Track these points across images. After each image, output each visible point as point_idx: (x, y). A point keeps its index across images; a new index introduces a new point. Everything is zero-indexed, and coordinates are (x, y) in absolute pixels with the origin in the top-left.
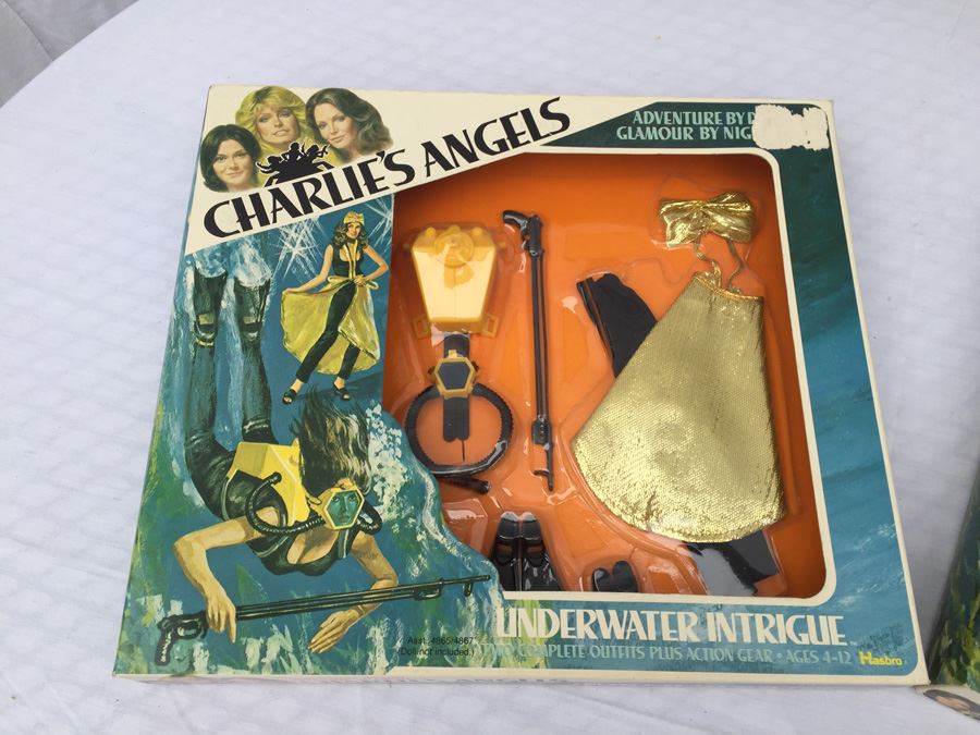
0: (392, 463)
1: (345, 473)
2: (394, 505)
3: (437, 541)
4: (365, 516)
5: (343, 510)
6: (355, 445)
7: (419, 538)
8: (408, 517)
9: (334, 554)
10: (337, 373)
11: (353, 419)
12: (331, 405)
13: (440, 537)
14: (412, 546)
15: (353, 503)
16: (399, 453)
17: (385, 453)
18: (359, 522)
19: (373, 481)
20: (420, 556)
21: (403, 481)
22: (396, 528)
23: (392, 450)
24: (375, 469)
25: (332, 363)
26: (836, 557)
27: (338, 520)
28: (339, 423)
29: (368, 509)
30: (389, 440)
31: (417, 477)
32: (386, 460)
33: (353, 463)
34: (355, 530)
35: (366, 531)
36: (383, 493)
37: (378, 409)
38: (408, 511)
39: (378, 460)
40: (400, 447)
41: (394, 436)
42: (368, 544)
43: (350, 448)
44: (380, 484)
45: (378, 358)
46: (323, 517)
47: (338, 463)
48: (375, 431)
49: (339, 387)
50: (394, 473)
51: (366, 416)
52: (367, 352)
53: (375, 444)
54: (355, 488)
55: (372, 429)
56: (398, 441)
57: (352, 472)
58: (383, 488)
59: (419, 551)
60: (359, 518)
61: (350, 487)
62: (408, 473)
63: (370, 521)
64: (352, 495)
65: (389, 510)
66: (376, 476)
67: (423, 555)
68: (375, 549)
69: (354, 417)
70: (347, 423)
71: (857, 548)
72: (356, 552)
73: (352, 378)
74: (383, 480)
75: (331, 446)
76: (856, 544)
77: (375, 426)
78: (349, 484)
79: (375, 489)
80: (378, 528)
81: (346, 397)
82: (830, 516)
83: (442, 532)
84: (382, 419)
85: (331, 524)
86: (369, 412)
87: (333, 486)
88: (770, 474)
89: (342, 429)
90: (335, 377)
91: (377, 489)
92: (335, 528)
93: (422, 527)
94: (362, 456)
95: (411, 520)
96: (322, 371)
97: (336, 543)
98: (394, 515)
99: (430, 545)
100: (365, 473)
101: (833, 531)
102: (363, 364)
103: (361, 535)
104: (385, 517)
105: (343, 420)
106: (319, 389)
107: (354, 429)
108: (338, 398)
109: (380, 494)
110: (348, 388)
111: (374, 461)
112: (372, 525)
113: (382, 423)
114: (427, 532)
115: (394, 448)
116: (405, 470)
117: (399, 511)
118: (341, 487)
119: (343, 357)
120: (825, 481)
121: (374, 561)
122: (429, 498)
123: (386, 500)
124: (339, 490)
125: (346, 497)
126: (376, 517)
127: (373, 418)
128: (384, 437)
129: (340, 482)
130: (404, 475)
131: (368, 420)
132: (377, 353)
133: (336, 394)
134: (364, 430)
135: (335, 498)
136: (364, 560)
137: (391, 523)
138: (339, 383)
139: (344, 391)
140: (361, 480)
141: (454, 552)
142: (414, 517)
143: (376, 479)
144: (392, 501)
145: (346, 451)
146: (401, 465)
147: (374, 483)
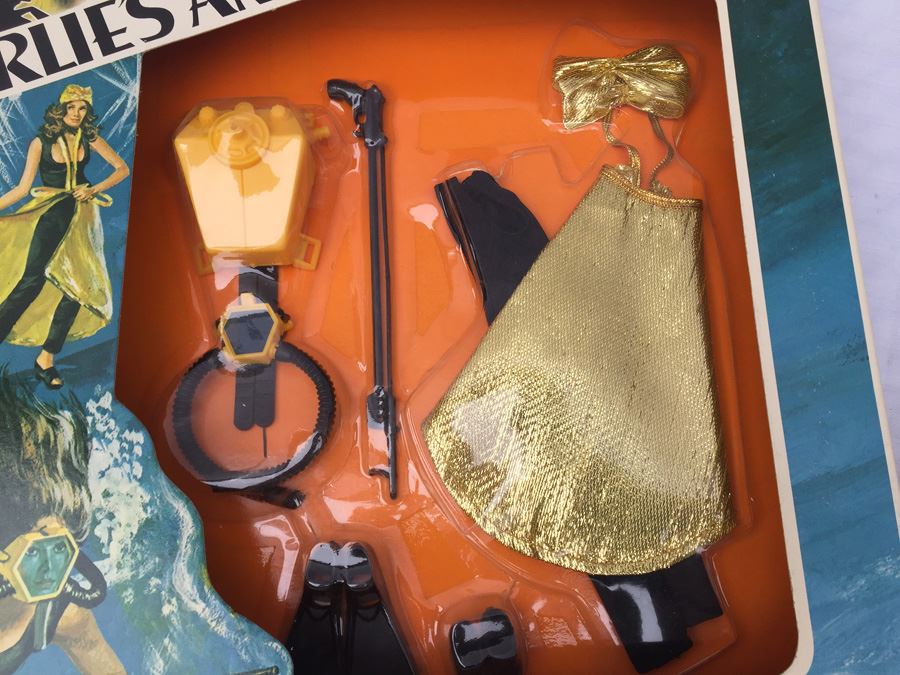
0: (126, 487)
1: (48, 508)
2: (128, 557)
3: (195, 615)
4: (79, 577)
5: (44, 567)
6: (67, 461)
7: (166, 610)
8: (148, 577)
9: (28, 644)
10: (42, 343)
11: (66, 417)
12: (30, 396)
13: (199, 607)
14: (153, 624)
15: (60, 558)
16: (138, 470)
17: (116, 472)
18: (69, 589)
19: (94, 518)
20: (166, 641)
21: (144, 516)
22: (129, 596)
23: (127, 466)
24: (98, 499)
25: (33, 328)
26: (813, 611)
27: (35, 586)
28: (42, 425)
29: (85, 566)
30: (122, 450)
31: (167, 508)
32: (117, 483)
33: (62, 491)
34: (62, 601)
35: (80, 603)
36: (110, 540)
37: (107, 401)
38: (150, 566)
39: (104, 484)
40: (139, 459)
41: (131, 444)
42: (83, 624)
43: (59, 465)
44: (106, 523)
45: (109, 317)
46: (12, 584)
47: (38, 491)
48: (101, 436)
49: (44, 367)
50: (128, 504)
51: (87, 413)
52: (91, 308)
53: (100, 457)
54: (65, 532)
55: (96, 433)
56: (138, 450)
57: (61, 505)
58: (110, 530)
59: (165, 632)
60: (70, 581)
61: (56, 530)
62: (151, 503)
63: (86, 585)
64: (60, 544)
65: (119, 566)
66: (99, 509)
67: (172, 639)
68: (94, 632)
69: (68, 414)
70: (54, 424)
71: (845, 595)
72: (64, 639)
73: (66, 352)
74: (111, 516)
75: (28, 463)
76: (844, 588)
77: (101, 428)
78: (55, 526)
79: (98, 531)
80: (99, 596)
81: (55, 382)
82: (804, 547)
83: (203, 598)
84: (113, 416)
85: (24, 594)
86: (91, 406)
87: (29, 530)
88: (711, 466)
89: (47, 435)
90: (37, 351)
91: (100, 532)
92: (31, 599)
93: (172, 592)
94: (78, 478)
95: (154, 581)
96: (17, 342)
97: (32, 624)
98: (127, 574)
99: (184, 623)
100: (82, 506)
101: (809, 568)
102: (85, 328)
103: (72, 609)
104: (111, 577)
105: (49, 421)
106: (12, 371)
107: (67, 434)
108: (42, 385)
109: (104, 539)
110: (59, 368)
111: (96, 485)
112: (90, 592)
113: (112, 422)
114: (179, 599)
115: (130, 462)
116: (147, 499)
117: (135, 567)
118: (42, 531)
119: (51, 317)
120: (797, 489)
121: (92, 653)
122: (184, 542)
123: (114, 550)
124: (39, 537)
125: (49, 548)
126: (97, 578)
127: (98, 416)
128: (116, 445)
129: (42, 522)
130: (145, 507)
131: (89, 419)
132: (108, 310)
133: (39, 378)
134: (83, 435)
135: (31, 550)
136: (74, 651)
137: (121, 586)
138: (45, 360)
139: (52, 373)
140: (74, 518)
141: (222, 629)
142: (160, 576)
143: (99, 516)
144: (124, 550)
145: (53, 470)
146: (140, 491)
147: (96, 523)
